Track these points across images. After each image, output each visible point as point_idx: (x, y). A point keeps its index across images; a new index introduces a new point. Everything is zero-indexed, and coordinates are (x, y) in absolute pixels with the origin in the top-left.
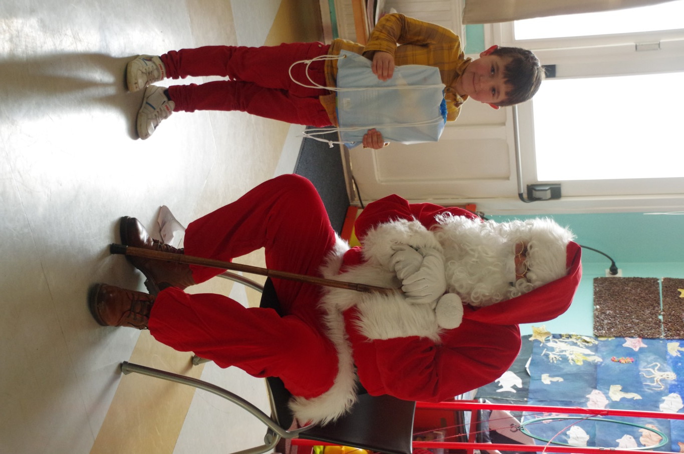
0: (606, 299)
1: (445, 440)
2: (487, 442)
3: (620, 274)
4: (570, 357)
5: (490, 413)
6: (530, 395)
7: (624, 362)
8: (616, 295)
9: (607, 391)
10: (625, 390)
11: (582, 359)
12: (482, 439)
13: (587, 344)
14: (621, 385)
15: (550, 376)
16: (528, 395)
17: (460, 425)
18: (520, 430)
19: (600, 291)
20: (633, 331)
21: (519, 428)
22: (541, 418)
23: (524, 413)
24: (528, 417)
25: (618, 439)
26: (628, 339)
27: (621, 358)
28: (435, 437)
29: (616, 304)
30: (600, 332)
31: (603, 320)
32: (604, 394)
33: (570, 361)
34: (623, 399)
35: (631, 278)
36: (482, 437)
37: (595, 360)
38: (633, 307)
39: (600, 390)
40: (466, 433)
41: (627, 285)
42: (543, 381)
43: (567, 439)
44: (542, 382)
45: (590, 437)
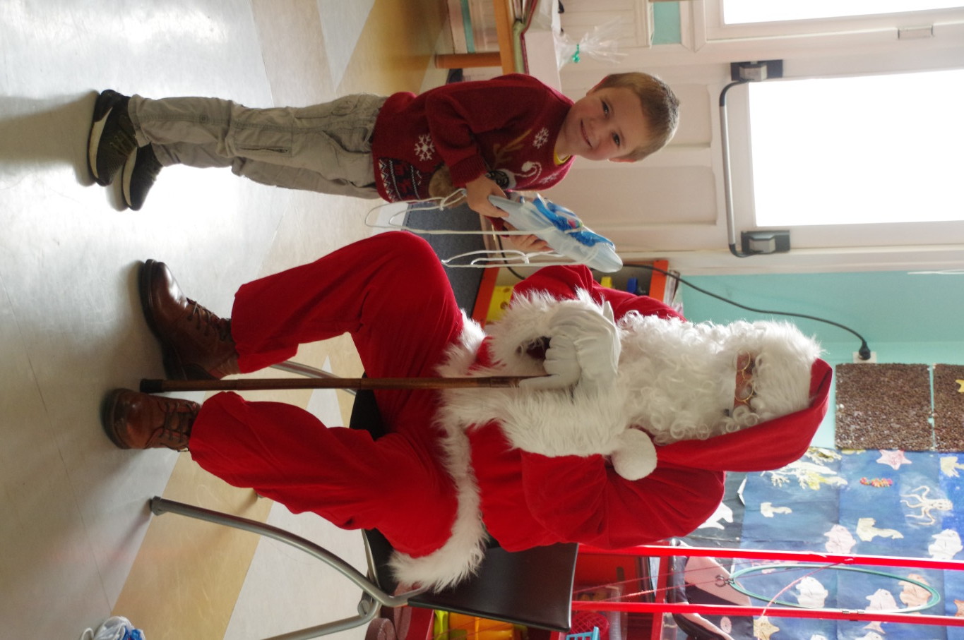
0: (854, 395)
1: (622, 600)
2: (682, 601)
3: (874, 359)
4: (801, 479)
5: (687, 561)
6: (745, 533)
7: (879, 486)
8: (868, 389)
9: (854, 527)
10: (879, 525)
11: (818, 481)
12: (675, 598)
13: (825, 460)
14: (874, 518)
15: (772, 506)
16: (741, 532)
17: (644, 578)
18: (729, 584)
19: (845, 383)
20: (891, 441)
21: (727, 582)
22: (760, 567)
23: (735, 559)
24: (743, 565)
25: (868, 595)
26: (884, 452)
27: (873, 480)
28: (609, 594)
29: (868, 402)
30: (844, 442)
31: (849, 426)
32: (849, 530)
33: (802, 484)
34: (876, 539)
35: (889, 364)
36: (675, 594)
37: (837, 483)
38: (891, 406)
39: (844, 525)
40: (652, 589)
41: (884, 374)
42: (762, 512)
43: (796, 596)
44: (762, 516)
45: (829, 592)
